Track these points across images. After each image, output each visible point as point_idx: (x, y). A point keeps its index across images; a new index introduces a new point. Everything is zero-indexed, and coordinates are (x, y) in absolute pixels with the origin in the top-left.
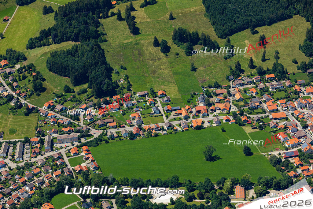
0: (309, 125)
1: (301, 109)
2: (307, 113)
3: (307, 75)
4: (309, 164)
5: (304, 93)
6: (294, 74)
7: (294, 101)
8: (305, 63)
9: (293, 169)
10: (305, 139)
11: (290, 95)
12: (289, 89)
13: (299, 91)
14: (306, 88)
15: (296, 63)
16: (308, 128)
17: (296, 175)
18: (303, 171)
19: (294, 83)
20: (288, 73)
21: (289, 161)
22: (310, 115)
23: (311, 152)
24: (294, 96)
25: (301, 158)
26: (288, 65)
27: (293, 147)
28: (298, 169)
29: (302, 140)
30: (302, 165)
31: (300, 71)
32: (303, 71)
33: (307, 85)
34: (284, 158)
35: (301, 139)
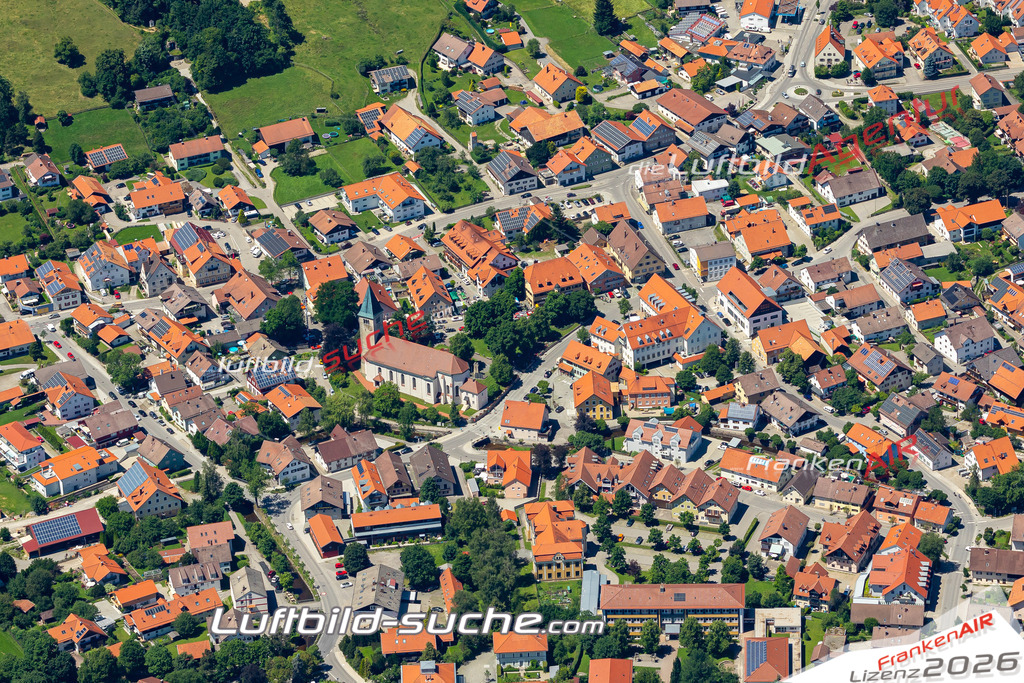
0: (154, 373)
1: (112, 293)
2: (140, 311)
3: (137, 119)
4: (160, 572)
5: (122, 214)
6: (67, 120)
7: (72, 259)
8: (121, 55)
9: (76, 603)
10: (134, 444)
11: (52, 231)
12: (45, 197)
13: (99, 205)
14: (131, 188)
15: (74, 59)
16: (148, 388)
17: (90, 633)
18: (128, 608)
19: (70, 165)
20: (35, 117)
21: (54, 568)
22: (157, 320)
23: (166, 509)
24: (74, 233)
25: (115, 544)
26: (36, 78)
27: (75, 492)
28: (102, 605)
29: (118, 452)
30: (123, 580)
31: (99, 100)
32: (115, 100)
33: (139, 170)
34: (27, 555)
35: (112, 450)
